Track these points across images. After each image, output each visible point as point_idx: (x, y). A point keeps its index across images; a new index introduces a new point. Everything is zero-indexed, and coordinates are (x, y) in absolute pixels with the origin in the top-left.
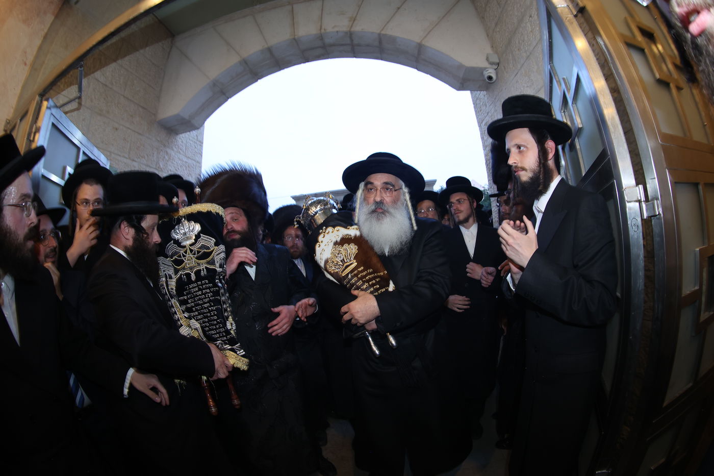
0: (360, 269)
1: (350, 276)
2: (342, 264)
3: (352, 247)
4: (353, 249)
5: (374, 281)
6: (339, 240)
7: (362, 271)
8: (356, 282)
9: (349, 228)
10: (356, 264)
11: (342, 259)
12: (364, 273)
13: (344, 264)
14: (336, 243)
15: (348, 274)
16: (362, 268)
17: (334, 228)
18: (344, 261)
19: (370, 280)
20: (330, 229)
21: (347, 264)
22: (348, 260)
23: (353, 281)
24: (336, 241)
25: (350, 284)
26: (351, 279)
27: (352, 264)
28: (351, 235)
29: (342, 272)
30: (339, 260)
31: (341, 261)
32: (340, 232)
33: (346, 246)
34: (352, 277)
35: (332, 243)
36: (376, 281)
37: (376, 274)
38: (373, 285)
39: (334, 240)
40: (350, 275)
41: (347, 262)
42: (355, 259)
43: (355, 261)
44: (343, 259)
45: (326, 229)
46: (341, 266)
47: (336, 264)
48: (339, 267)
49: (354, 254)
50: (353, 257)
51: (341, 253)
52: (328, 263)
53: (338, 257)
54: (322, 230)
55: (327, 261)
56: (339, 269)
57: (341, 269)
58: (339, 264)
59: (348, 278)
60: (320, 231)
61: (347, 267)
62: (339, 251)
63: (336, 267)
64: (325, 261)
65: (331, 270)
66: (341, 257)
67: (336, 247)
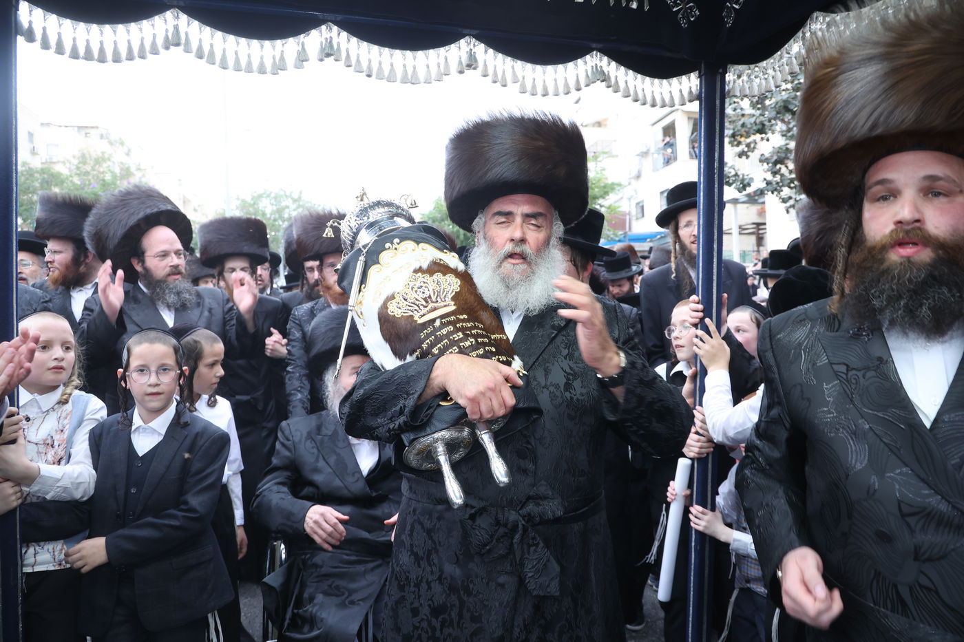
0: (462, 317)
1: (438, 323)
2: (424, 303)
3: (449, 279)
4: (451, 283)
6: (425, 266)
7: (463, 321)
8: (451, 334)
9: (446, 252)
10: (455, 307)
11: (425, 296)
12: (468, 325)
13: (428, 305)
14: (416, 271)
15: (433, 321)
16: (466, 316)
17: (418, 244)
18: (431, 301)
19: (481, 336)
20: (409, 244)
21: (436, 305)
22: (438, 299)
23: (444, 331)
24: (420, 267)
25: (436, 337)
26: (440, 328)
27: (445, 306)
28: (447, 263)
29: (422, 316)
30: (420, 297)
31: (425, 300)
32: (429, 253)
33: (438, 276)
34: (443, 325)
35: (411, 269)
39: (416, 264)
40: (438, 321)
42: (453, 299)
43: (453, 303)
44: (430, 295)
45: (398, 244)
46: (421, 307)
47: (412, 303)
48: (417, 308)
49: (453, 292)
50: (450, 296)
51: (426, 287)
52: (393, 301)
53: (418, 293)
54: (392, 243)
55: (392, 297)
56: (415, 312)
57: (420, 311)
58: (417, 302)
59: (434, 327)
60: (388, 245)
61: (435, 309)
62: (422, 283)
63: (410, 308)
64: (388, 297)
65: (396, 312)
66: (424, 293)
67: (417, 275)
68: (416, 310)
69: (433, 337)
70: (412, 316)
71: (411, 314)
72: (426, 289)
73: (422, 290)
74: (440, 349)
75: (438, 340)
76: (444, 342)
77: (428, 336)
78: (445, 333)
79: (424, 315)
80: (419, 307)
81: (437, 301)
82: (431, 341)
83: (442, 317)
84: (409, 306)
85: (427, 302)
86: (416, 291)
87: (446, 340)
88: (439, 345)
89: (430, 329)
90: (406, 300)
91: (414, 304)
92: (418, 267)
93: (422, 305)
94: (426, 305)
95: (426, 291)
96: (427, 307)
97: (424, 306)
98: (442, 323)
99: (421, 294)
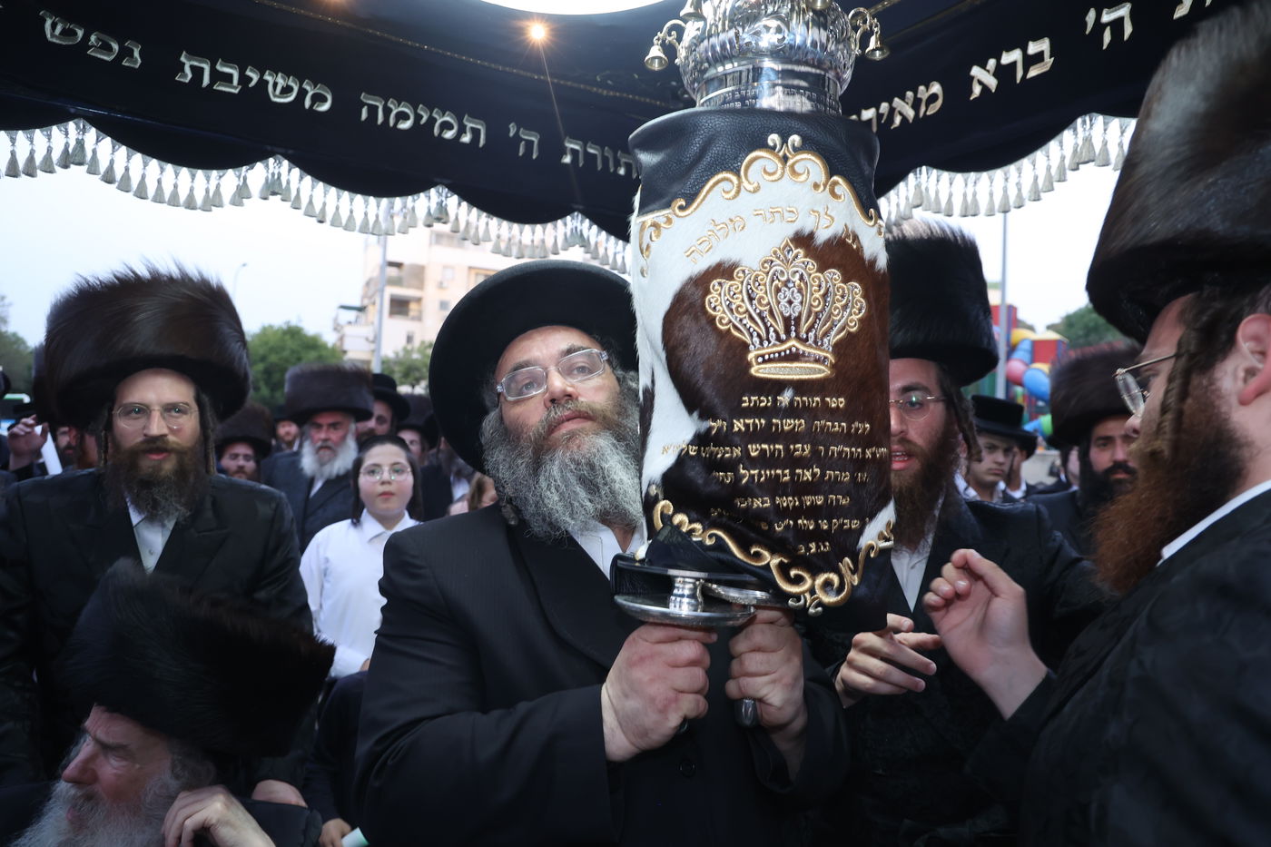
0: (832, 401)
1: (785, 398)
2: (781, 328)
3: (849, 294)
4: (848, 306)
5: (845, 477)
6: (822, 236)
7: (834, 414)
8: (792, 437)
10: (830, 372)
11: (790, 311)
12: (838, 427)
13: (787, 338)
14: (803, 240)
15: (777, 386)
16: (841, 402)
18: (797, 331)
19: (839, 463)
20: (814, 166)
21: (802, 348)
22: (811, 334)
23: (788, 424)
24: (811, 235)
25: (769, 424)
26: (784, 413)
27: (815, 360)
29: (765, 360)
30: (781, 308)
31: (787, 320)
33: (832, 278)
34: (792, 411)
35: (790, 231)
36: (853, 478)
37: (868, 454)
38: (834, 486)
39: (807, 224)
40: (786, 393)
41: (803, 340)
42: (838, 348)
43: (831, 358)
44: (798, 319)
45: (796, 150)
46: (772, 337)
47: (760, 315)
48: (763, 334)
49: (843, 328)
50: (834, 337)
51: (800, 291)
52: (727, 284)
53: (781, 295)
54: (784, 141)
55: (724, 271)
56: (756, 339)
57: (766, 343)
58: (770, 320)
59: (775, 401)
60: (774, 139)
61: (794, 357)
62: (797, 276)
63: (750, 324)
64: (719, 265)
65: (718, 314)
66: (790, 302)
67: (795, 252)
68: (759, 336)
69: (763, 421)
70: (745, 347)
71: (749, 341)
72: (798, 297)
73: (788, 294)
74: (763, 452)
75: (767, 435)
76: (777, 446)
77: (755, 411)
78: (786, 428)
79: (770, 360)
80: (768, 332)
81: (807, 340)
82: (755, 425)
83: (801, 387)
84: (751, 318)
85: (788, 332)
86: (778, 290)
87: (781, 447)
88: (765, 446)
89: (765, 402)
90: (751, 299)
91: (763, 319)
92: (807, 231)
93: (775, 331)
94: (783, 336)
95: (796, 302)
96: (782, 342)
97: (778, 338)
98: (792, 402)
99: (784, 302)
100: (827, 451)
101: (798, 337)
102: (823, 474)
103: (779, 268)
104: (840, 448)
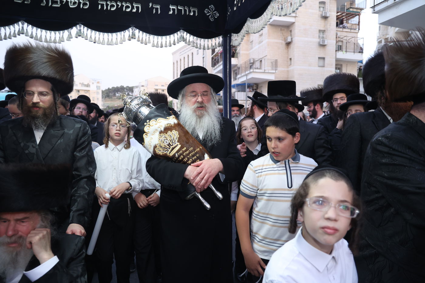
0: (184, 150)
2: (168, 147)
3: (173, 133)
4: (175, 134)
5: (195, 157)
6: (162, 129)
7: (186, 151)
8: (183, 159)
9: (168, 118)
10: (180, 145)
12: (188, 152)
13: (170, 147)
14: (161, 132)
15: (174, 155)
16: (185, 148)
18: (171, 145)
19: (193, 156)
20: (153, 121)
22: (173, 143)
24: (161, 131)
25: (178, 160)
26: (178, 157)
27: (177, 146)
28: (171, 124)
29: (170, 153)
30: (166, 144)
31: (168, 145)
32: (162, 123)
33: (169, 132)
35: (158, 133)
36: (197, 157)
37: (196, 151)
39: (159, 130)
40: (176, 154)
41: (173, 145)
43: (179, 143)
44: (169, 143)
45: (149, 122)
46: (168, 149)
47: (164, 148)
48: (167, 150)
49: (177, 138)
50: (177, 141)
51: (167, 139)
52: (157, 148)
53: (165, 142)
54: (147, 123)
55: (155, 147)
56: (167, 151)
58: (166, 147)
59: (176, 157)
60: (145, 124)
61: (173, 149)
62: (165, 138)
63: (164, 150)
65: (160, 153)
66: (167, 142)
67: (161, 135)
68: (166, 151)
70: (166, 154)
72: (167, 140)
73: (165, 141)
78: (181, 159)
83: (177, 152)
90: (161, 147)
93: (168, 148)
94: (169, 147)
95: (167, 141)
96: (170, 148)
97: (169, 149)
98: (178, 155)
99: (166, 143)
100: (189, 156)
101: (171, 146)
102: (192, 159)
103: (161, 139)
104: (191, 154)
